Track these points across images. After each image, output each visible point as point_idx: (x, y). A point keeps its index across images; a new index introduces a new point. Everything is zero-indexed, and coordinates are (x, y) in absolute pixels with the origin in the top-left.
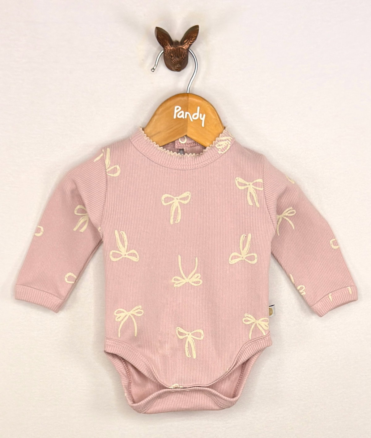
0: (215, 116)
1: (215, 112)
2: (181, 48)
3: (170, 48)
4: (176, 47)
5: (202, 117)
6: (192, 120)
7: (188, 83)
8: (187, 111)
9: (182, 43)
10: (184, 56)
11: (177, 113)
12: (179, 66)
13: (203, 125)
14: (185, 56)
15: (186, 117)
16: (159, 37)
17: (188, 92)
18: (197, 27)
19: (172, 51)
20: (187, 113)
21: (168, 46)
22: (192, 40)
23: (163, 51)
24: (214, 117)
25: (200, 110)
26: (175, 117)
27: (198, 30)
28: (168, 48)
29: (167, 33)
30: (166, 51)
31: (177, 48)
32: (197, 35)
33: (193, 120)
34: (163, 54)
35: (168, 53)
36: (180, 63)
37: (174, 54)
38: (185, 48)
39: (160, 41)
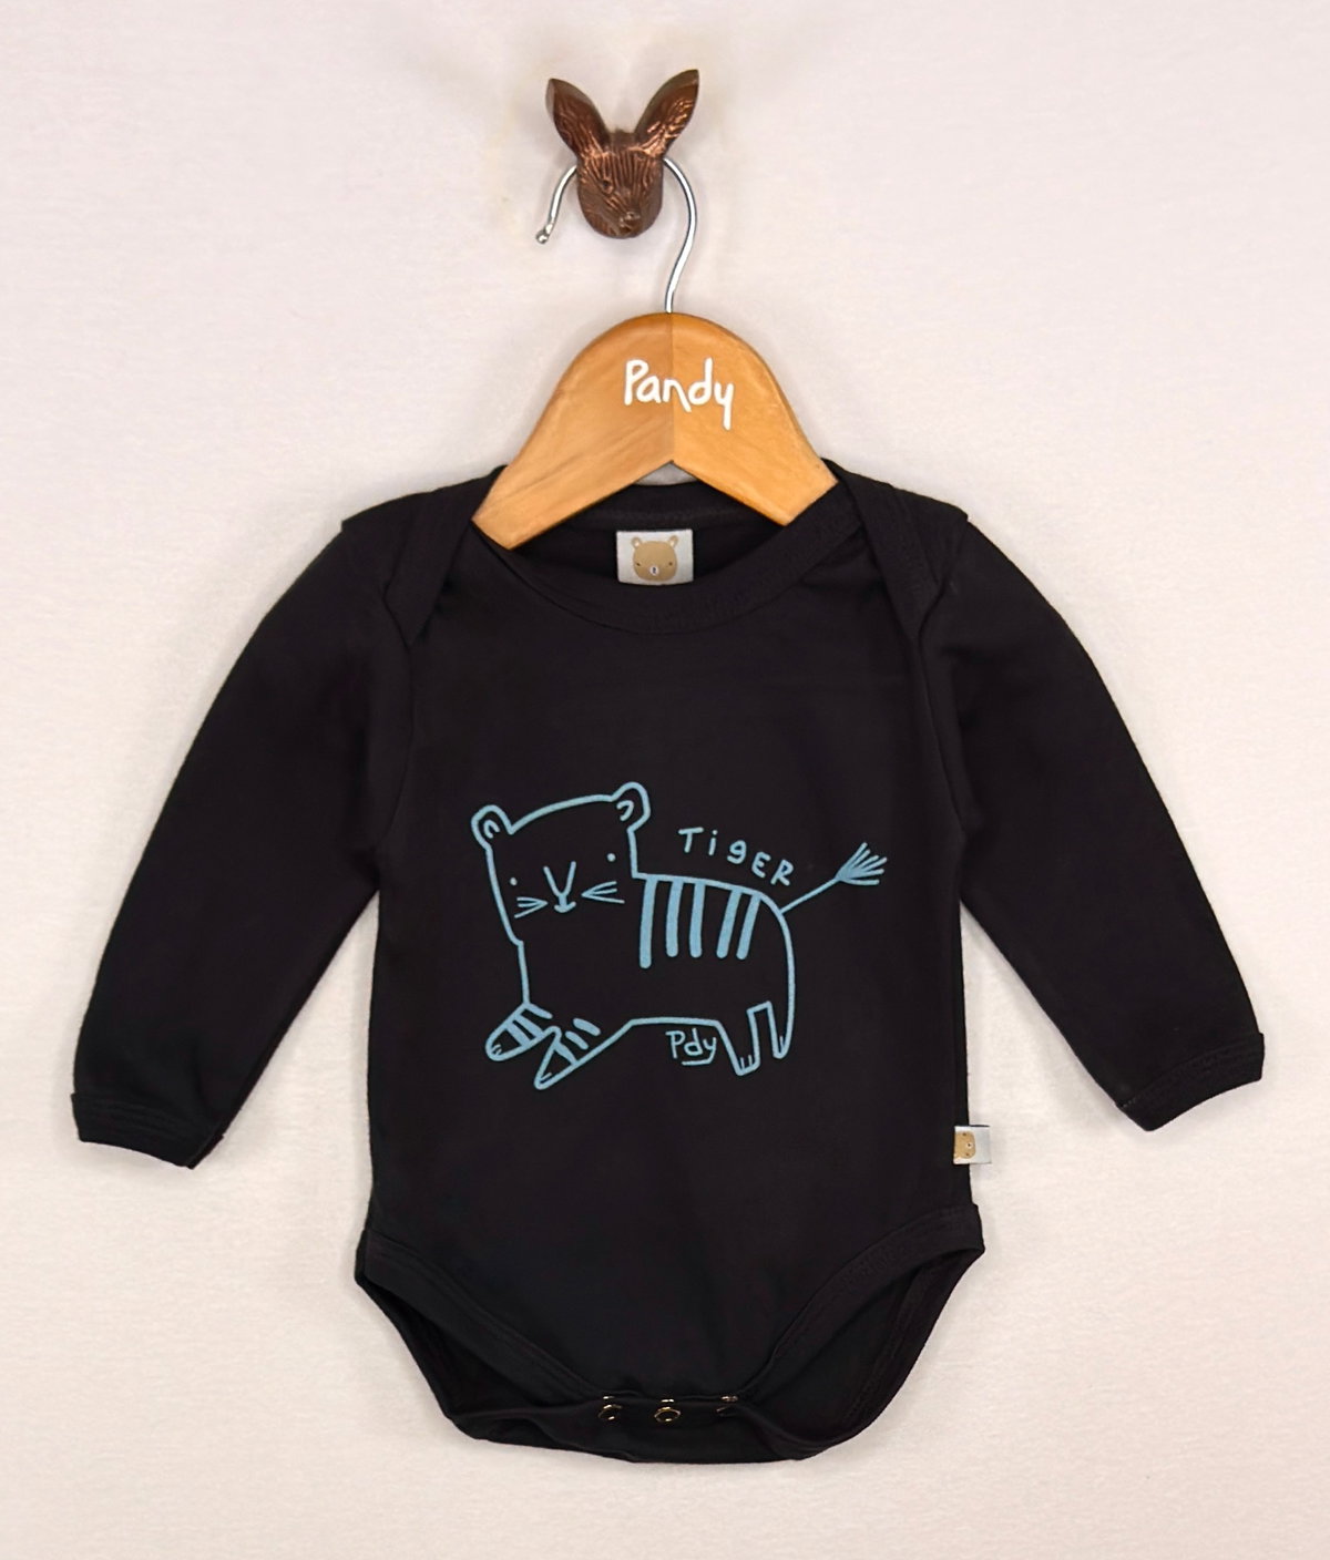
0: (768, 387)
1: (766, 374)
2: (638, 152)
3: (598, 152)
4: (624, 148)
5: (723, 394)
6: (688, 408)
7: (667, 280)
8: (670, 377)
9: (641, 134)
10: (648, 181)
11: (635, 386)
12: (632, 215)
13: (727, 424)
14: (651, 180)
15: (666, 397)
16: (562, 114)
17: (669, 310)
18: (693, 74)
19: (607, 166)
20: (668, 383)
21: (591, 147)
22: (674, 125)
23: (572, 170)
24: (762, 392)
25: (714, 369)
26: (628, 400)
27: (695, 88)
28: (594, 154)
29: (587, 99)
30: (586, 164)
31: (623, 153)
32: (694, 103)
33: (691, 405)
34: (574, 178)
35: (594, 173)
36: (635, 205)
37: (616, 175)
38: (652, 151)
39: (564, 130)
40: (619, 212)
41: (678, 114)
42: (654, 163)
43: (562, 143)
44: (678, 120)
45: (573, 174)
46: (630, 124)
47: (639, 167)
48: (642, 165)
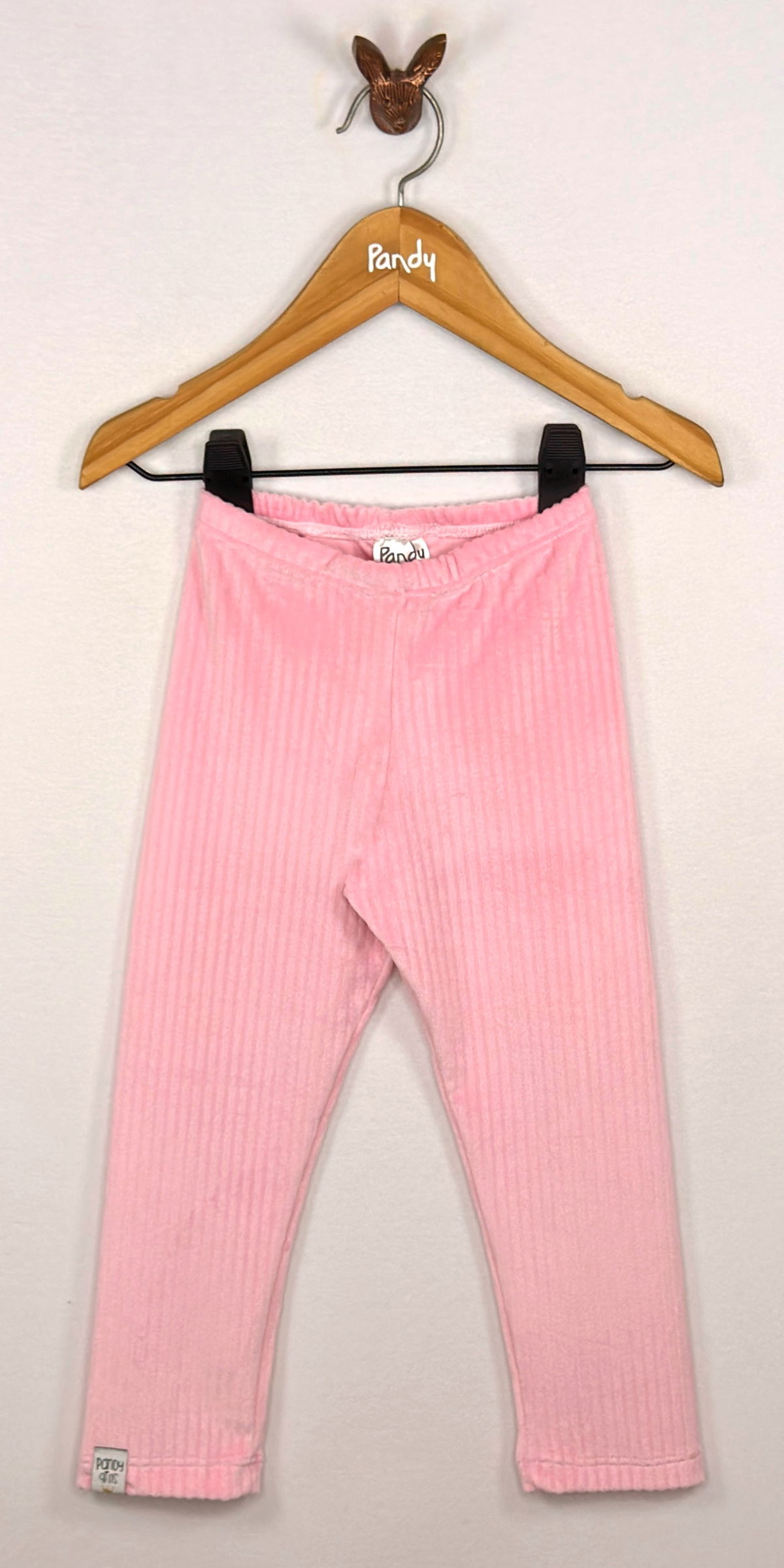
2: (408, 83)
12: (403, 121)
16: (361, 59)
18: (442, 36)
19: (388, 90)
22: (430, 67)
27: (444, 44)
29: (377, 48)
30: (375, 88)
32: (443, 54)
35: (380, 95)
36: (403, 115)
37: (393, 94)
38: (416, 83)
39: (363, 68)
40: (392, 120)
41: (432, 60)
42: (417, 90)
43: (362, 75)
44: (433, 65)
45: (366, 94)
46: (404, 67)
47: (408, 91)
48: (410, 90)
